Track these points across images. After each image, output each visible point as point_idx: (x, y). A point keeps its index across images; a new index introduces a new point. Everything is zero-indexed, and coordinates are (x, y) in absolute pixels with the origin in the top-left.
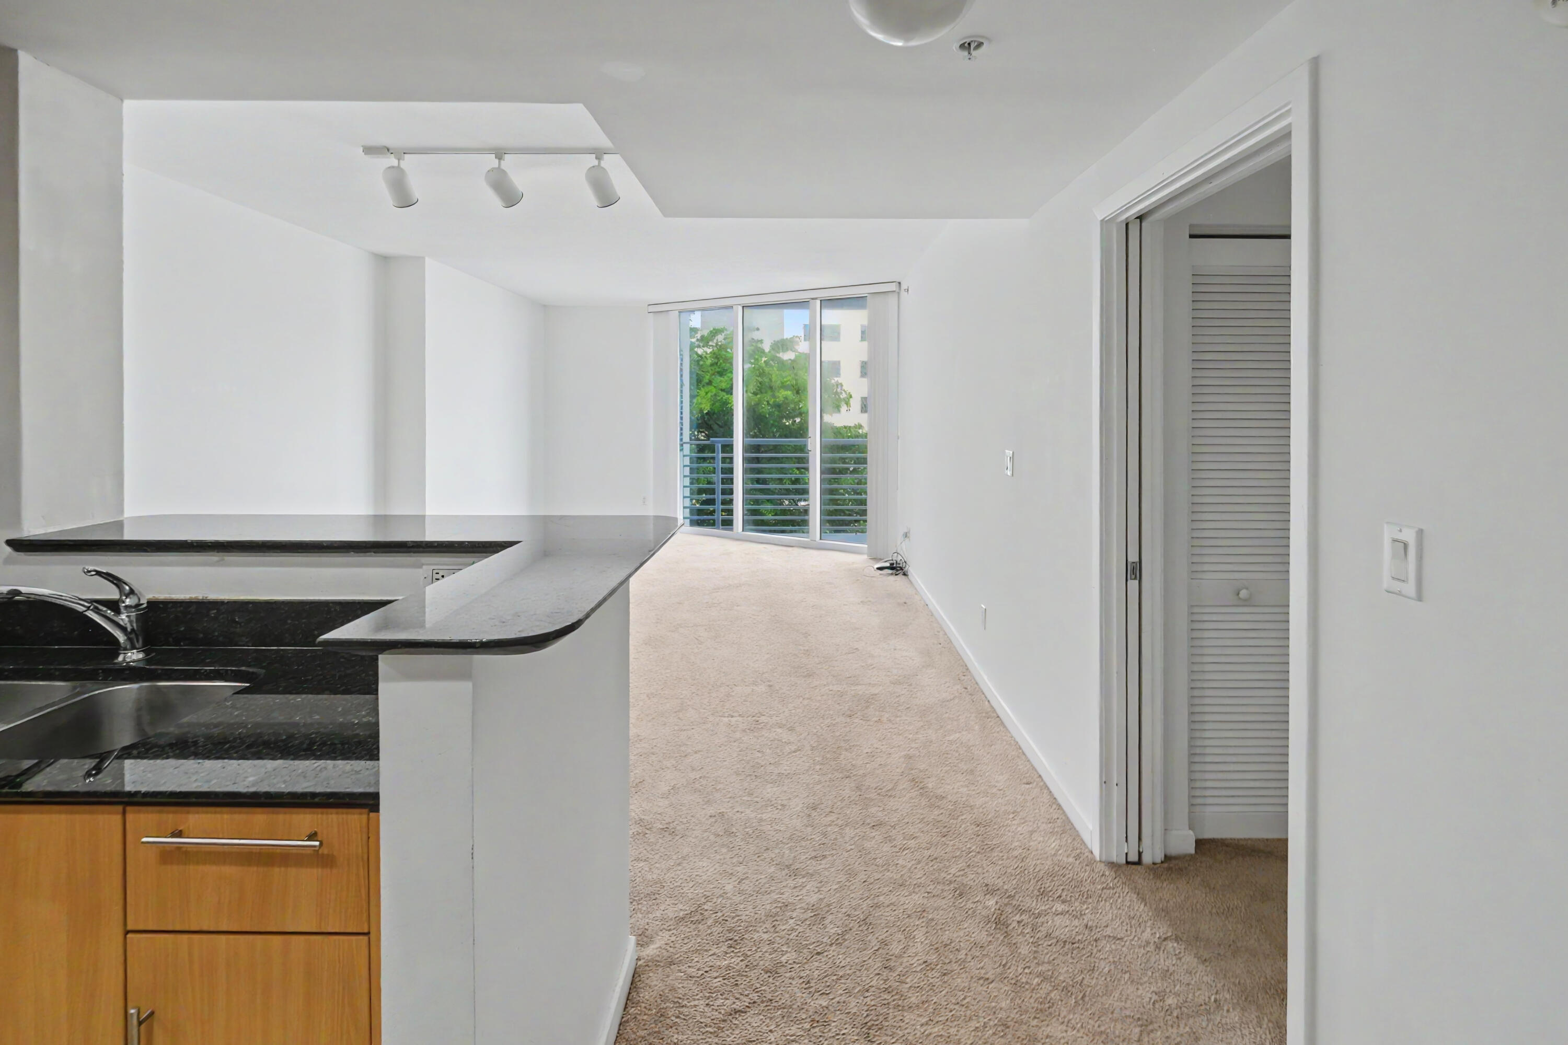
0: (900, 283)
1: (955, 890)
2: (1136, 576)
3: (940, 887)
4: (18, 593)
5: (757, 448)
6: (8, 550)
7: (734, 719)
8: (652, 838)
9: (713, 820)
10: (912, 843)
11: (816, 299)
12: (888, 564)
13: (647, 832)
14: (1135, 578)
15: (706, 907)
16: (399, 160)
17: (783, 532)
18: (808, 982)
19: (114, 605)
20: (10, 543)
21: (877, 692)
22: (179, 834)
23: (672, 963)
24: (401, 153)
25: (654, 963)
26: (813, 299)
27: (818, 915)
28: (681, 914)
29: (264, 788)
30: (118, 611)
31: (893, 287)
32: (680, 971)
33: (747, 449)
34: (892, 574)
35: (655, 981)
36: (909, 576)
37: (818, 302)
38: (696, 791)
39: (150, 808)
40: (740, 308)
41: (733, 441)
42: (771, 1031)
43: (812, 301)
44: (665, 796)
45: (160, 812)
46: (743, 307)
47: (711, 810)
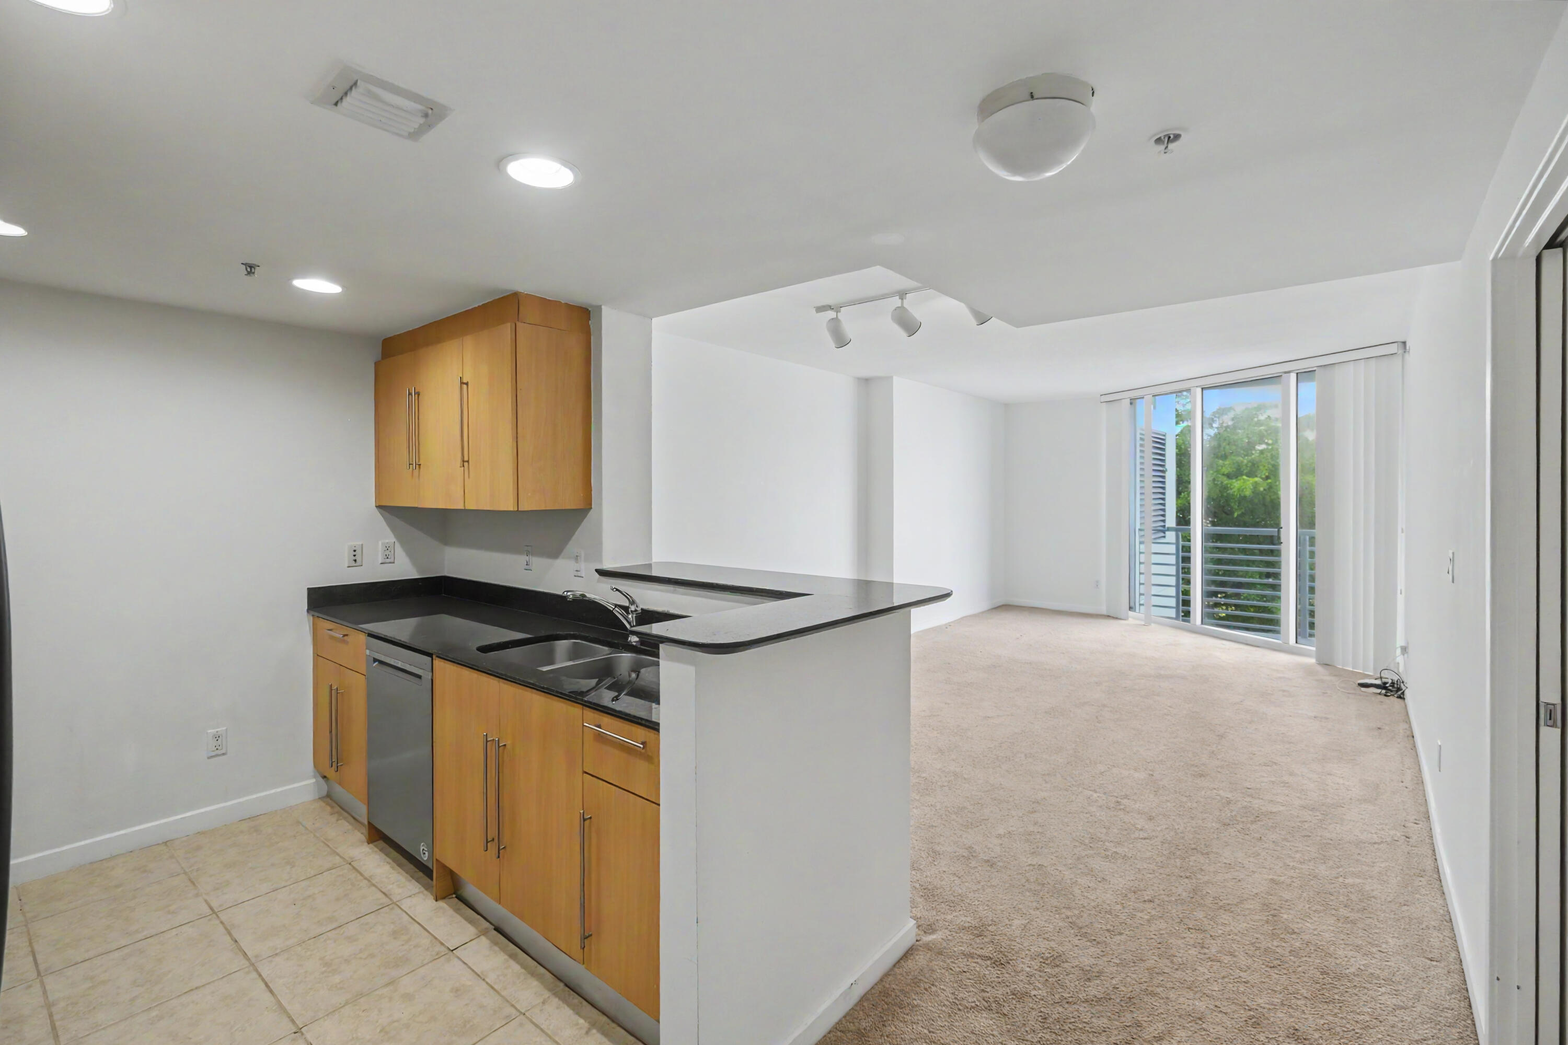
0: (1404, 343)
1: (1251, 1018)
2: (1555, 722)
3: (1233, 1007)
4: (585, 596)
5: (1219, 537)
6: (597, 575)
7: (1095, 795)
8: (973, 864)
9: (1031, 868)
10: (1227, 959)
11: (1289, 372)
12: (1378, 682)
13: (971, 858)
14: (1554, 725)
15: (990, 928)
16: (837, 312)
17: (1247, 629)
18: (1045, 1018)
19: (626, 609)
20: (597, 571)
21: (1274, 810)
22: (599, 727)
23: (940, 953)
24: (837, 308)
25: (928, 947)
26: (1286, 373)
27: (1088, 975)
28: (967, 925)
29: (627, 711)
30: (628, 613)
31: (1393, 349)
32: (945, 962)
33: (1209, 537)
34: (1380, 694)
35: (921, 959)
36: (1406, 700)
37: (1293, 376)
38: (1027, 841)
39: (609, 716)
40: (1199, 390)
41: (1190, 529)
42: (993, 1035)
43: (1284, 375)
44: (999, 836)
45: (594, 713)
46: (1202, 389)
47: (1035, 861)
